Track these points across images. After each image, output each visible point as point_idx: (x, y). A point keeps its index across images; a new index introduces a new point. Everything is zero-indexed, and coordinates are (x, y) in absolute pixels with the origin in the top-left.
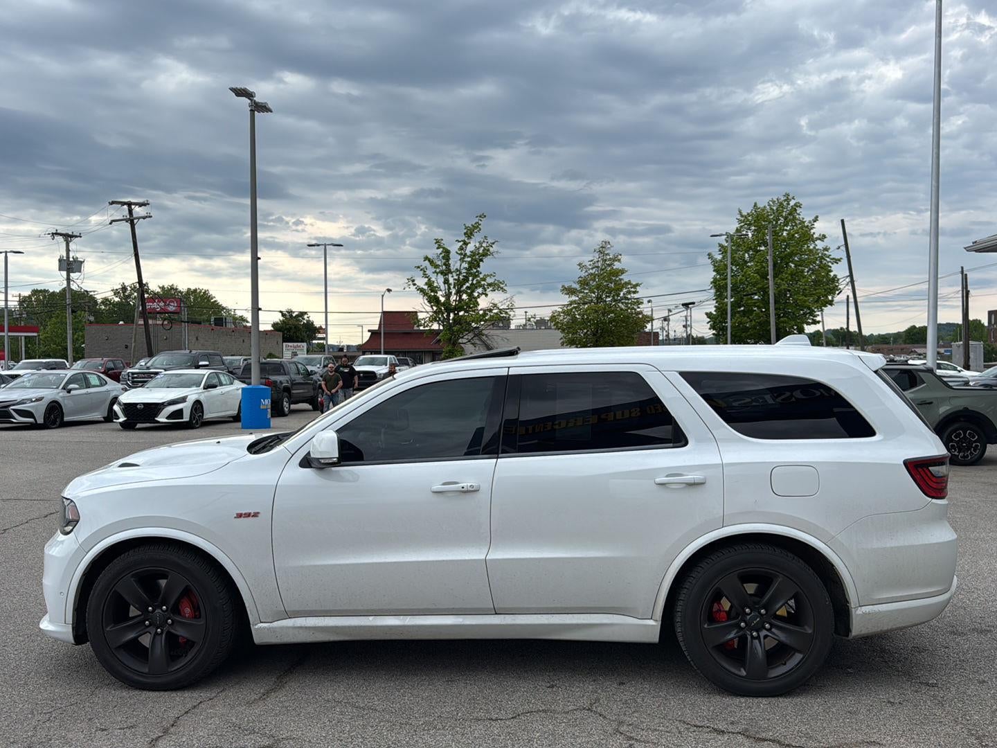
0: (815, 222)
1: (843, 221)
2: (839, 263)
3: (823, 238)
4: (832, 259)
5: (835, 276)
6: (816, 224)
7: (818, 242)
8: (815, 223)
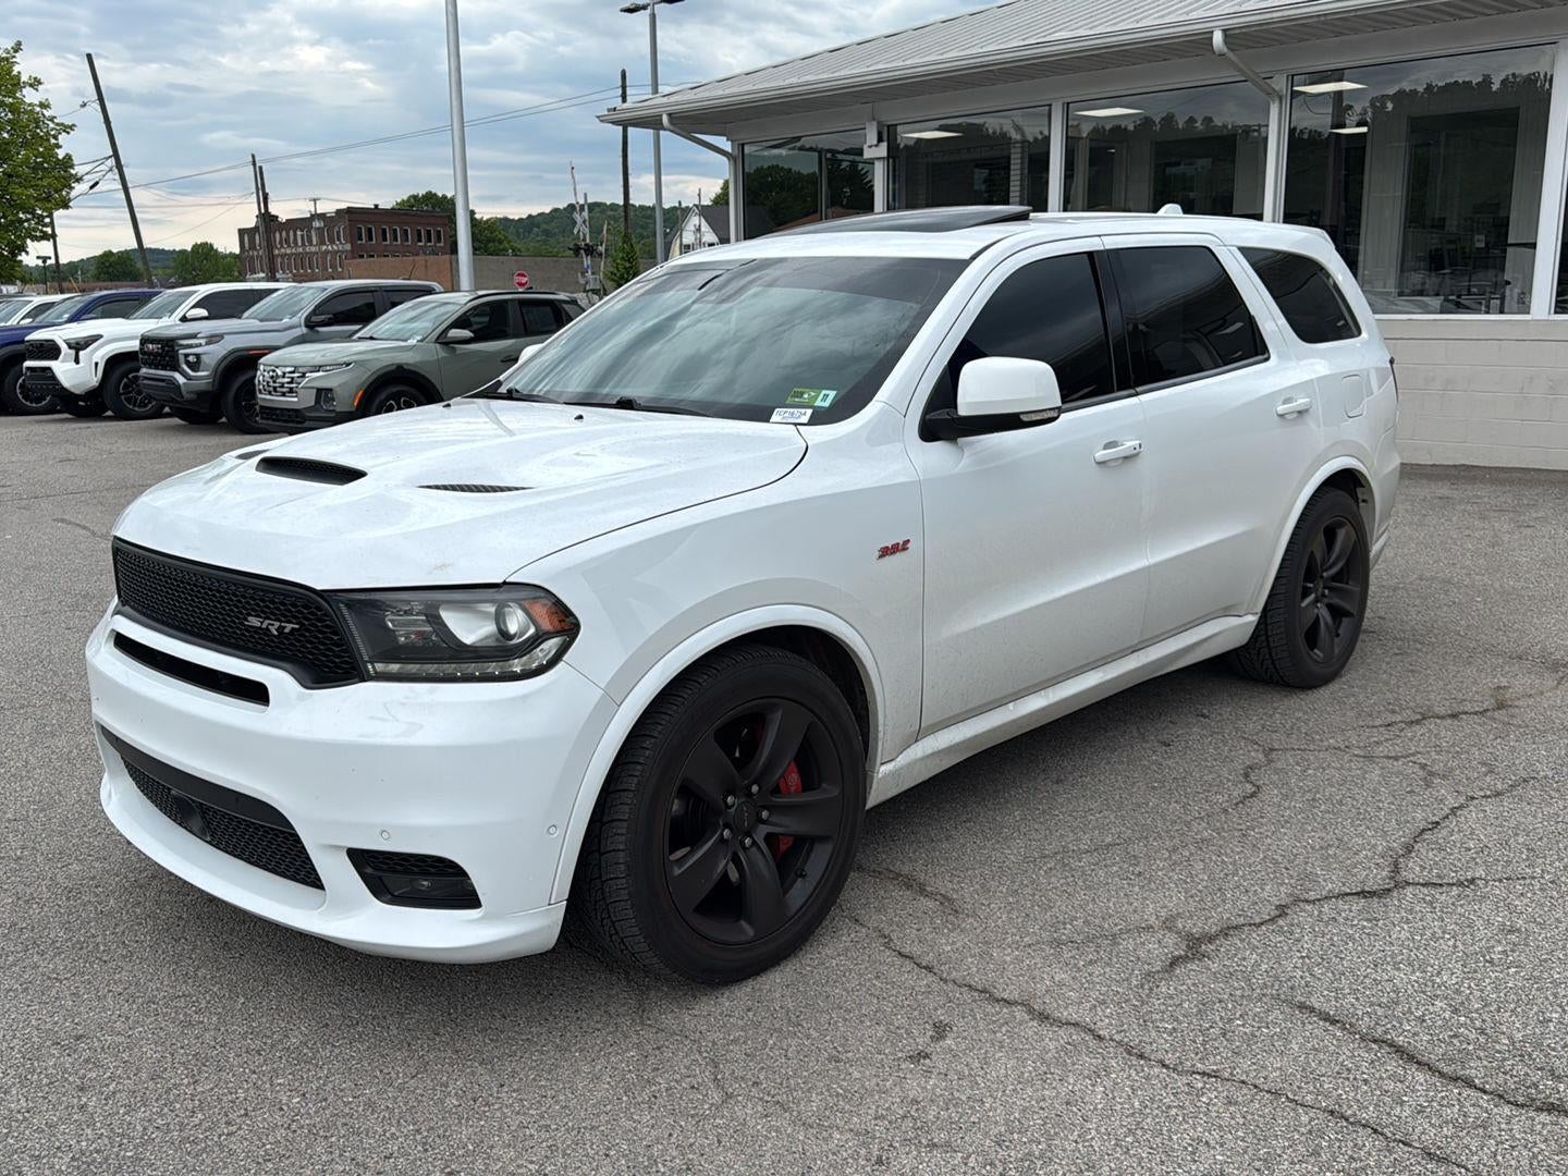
0: (16, 51)
1: (89, 56)
2: (72, 132)
3: (35, 83)
4: (57, 124)
5: (68, 157)
6: (19, 57)
7: (27, 91)
8: (17, 55)
